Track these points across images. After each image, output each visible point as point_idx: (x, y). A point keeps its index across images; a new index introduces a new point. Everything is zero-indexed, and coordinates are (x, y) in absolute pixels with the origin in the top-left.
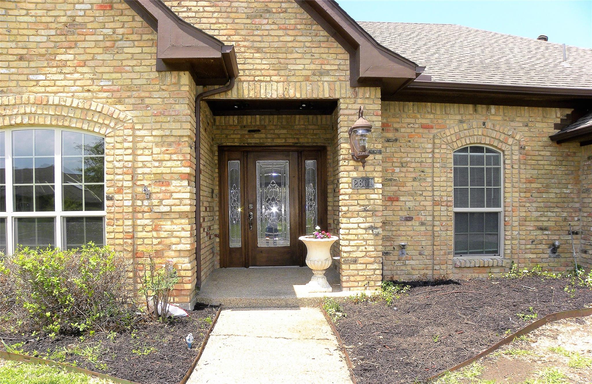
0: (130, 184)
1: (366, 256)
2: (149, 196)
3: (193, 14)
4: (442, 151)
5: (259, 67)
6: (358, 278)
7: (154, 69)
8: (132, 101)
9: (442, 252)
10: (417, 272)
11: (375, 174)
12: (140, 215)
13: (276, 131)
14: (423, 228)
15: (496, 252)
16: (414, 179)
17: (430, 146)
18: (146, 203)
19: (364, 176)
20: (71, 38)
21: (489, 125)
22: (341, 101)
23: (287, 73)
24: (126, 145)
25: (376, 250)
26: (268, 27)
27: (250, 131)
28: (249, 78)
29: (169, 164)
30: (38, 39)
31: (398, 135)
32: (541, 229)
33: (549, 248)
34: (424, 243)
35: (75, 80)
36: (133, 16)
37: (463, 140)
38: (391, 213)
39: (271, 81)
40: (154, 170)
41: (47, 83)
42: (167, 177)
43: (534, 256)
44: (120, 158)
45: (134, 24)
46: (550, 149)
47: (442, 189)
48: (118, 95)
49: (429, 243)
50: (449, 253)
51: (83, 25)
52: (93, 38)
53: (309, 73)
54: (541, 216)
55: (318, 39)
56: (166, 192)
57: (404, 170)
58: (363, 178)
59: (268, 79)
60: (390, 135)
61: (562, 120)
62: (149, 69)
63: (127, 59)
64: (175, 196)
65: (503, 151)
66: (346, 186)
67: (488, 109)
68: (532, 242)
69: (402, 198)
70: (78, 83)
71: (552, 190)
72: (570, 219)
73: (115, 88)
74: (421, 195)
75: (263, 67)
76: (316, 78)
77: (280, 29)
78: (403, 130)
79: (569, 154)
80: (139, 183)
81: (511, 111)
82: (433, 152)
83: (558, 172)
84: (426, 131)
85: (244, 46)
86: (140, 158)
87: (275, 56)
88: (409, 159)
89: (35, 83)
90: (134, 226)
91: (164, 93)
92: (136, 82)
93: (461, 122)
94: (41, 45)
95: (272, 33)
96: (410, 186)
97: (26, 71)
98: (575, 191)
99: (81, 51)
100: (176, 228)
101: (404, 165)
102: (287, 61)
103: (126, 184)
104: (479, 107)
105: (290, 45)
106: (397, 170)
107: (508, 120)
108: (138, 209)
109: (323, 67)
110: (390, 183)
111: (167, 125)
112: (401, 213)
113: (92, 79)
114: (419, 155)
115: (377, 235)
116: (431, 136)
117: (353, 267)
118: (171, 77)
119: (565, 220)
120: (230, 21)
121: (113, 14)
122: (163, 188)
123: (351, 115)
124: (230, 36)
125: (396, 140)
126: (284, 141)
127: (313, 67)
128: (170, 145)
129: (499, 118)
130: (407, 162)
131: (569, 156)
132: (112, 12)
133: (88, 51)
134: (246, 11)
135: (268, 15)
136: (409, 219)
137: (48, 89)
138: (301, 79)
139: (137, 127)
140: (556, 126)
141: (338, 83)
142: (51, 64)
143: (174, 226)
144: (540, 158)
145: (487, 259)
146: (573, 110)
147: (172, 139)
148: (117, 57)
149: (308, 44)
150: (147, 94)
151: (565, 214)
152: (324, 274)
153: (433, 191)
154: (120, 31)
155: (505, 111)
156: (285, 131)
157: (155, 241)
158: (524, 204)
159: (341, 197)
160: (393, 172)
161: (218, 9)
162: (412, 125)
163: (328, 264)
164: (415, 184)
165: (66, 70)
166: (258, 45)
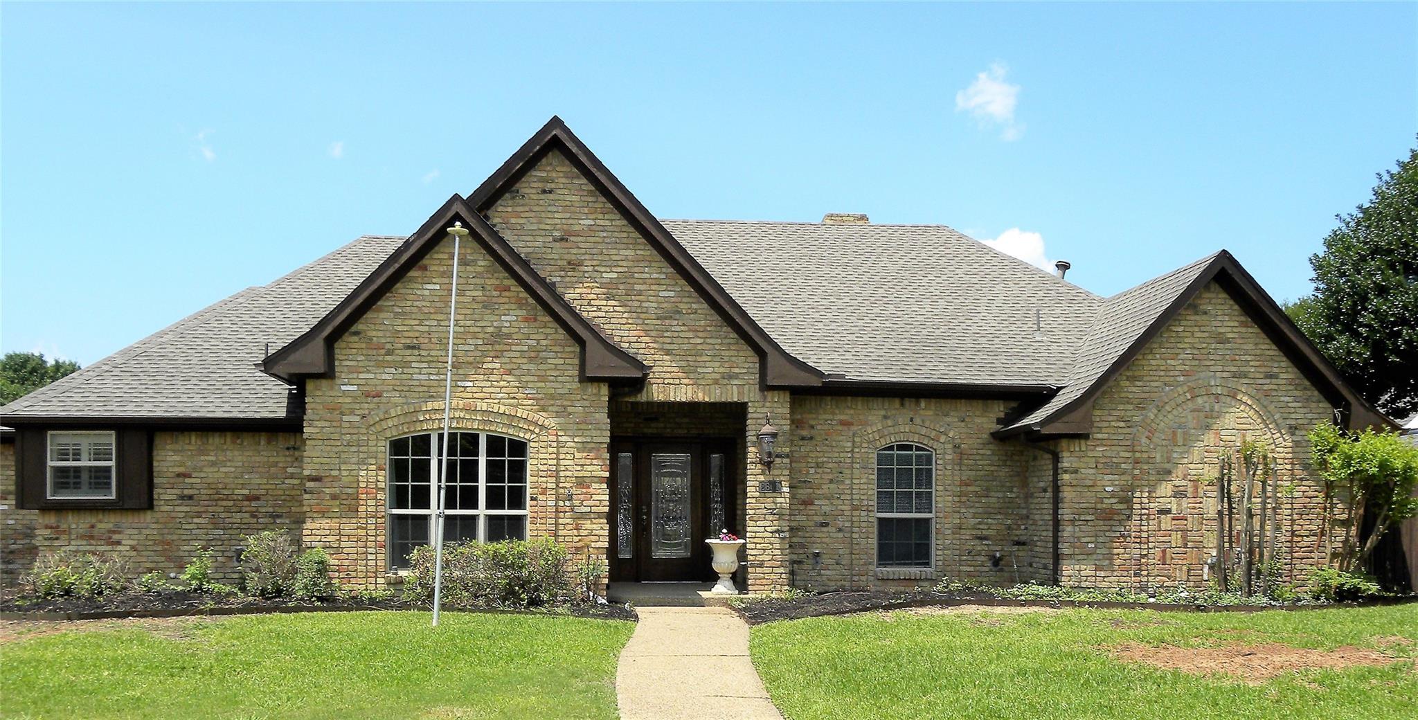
0: (554, 486)
1: (772, 559)
2: (570, 497)
3: (604, 314)
4: (862, 451)
5: (669, 369)
6: (764, 582)
7: (577, 379)
8: (555, 409)
9: (862, 562)
10: (833, 583)
11: (782, 478)
12: (561, 515)
13: (677, 420)
14: (840, 535)
15: (927, 564)
16: (831, 481)
17: (849, 444)
18: (567, 503)
19: (771, 479)
20: (497, 347)
21: (918, 421)
22: (749, 404)
23: (697, 376)
24: (551, 450)
25: (782, 554)
26: (678, 328)
27: (646, 419)
28: (659, 381)
29: (590, 468)
30: (467, 348)
31: (813, 432)
32: (981, 538)
33: (990, 560)
34: (841, 552)
35: (501, 388)
36: (556, 329)
37: (888, 438)
38: (804, 518)
39: (680, 384)
40: (576, 474)
41: (474, 390)
42: (587, 480)
43: (972, 569)
44: (545, 462)
45: (557, 336)
46: (991, 446)
47: (862, 492)
48: (542, 403)
49: (848, 551)
50: (870, 563)
51: (509, 336)
52: (518, 348)
53: (717, 376)
54: (980, 523)
55: (727, 341)
56: (586, 493)
57: (820, 470)
58: (770, 481)
59: (677, 381)
60: (805, 433)
61: (1006, 414)
62: (571, 379)
63: (551, 369)
64: (595, 497)
65: (935, 450)
66: (753, 489)
67: (918, 404)
68: (969, 553)
69: (816, 502)
70: (504, 390)
71: (992, 494)
72: (1015, 527)
73: (540, 396)
74: (838, 498)
75: (673, 369)
76: (725, 382)
77: (689, 331)
78: (819, 427)
79: (1014, 452)
80: (561, 485)
81: (946, 405)
82: (852, 451)
83: (1000, 474)
84: (846, 428)
85: (655, 348)
86: (562, 462)
87: (684, 358)
88: (825, 459)
89: (462, 389)
90: (557, 524)
91: (585, 402)
92: (559, 391)
93: (885, 417)
94: (470, 354)
95: (682, 335)
96: (826, 489)
97: (455, 377)
98: (1021, 496)
99: (507, 360)
100: (596, 527)
101: (820, 465)
102: (697, 364)
103: (550, 486)
104: (907, 402)
105: (699, 347)
106: (812, 471)
107: (940, 414)
108: (560, 509)
109: (733, 370)
110: (804, 485)
111: (588, 433)
112: (816, 518)
113: (518, 387)
114: (837, 455)
115: (784, 538)
116: (851, 434)
117: (759, 570)
118: (592, 389)
119: (1009, 528)
120: (640, 321)
121: (537, 326)
122: (584, 490)
123: (760, 419)
124: (639, 337)
125: (811, 438)
126: (686, 431)
127: (722, 370)
128: (590, 451)
129: (931, 413)
130: (823, 462)
131: (1014, 454)
132: (536, 324)
133: (514, 360)
134: (656, 311)
135: (677, 316)
136: (825, 524)
137: (475, 395)
138: (710, 382)
139: (560, 433)
140: (999, 421)
141: (747, 386)
142: (478, 372)
143: (594, 526)
144: (978, 457)
145: (915, 571)
146: (1020, 402)
147: (593, 445)
148: (541, 367)
149: (717, 347)
150: (569, 403)
151: (1009, 522)
152: (731, 578)
153: (852, 494)
154: (544, 342)
155: (938, 405)
156: (686, 420)
157: (576, 539)
158: (958, 509)
159: (748, 500)
160: (808, 472)
161: (628, 309)
162: (829, 421)
163: (734, 568)
164: (832, 486)
165: (492, 378)
166: (668, 347)
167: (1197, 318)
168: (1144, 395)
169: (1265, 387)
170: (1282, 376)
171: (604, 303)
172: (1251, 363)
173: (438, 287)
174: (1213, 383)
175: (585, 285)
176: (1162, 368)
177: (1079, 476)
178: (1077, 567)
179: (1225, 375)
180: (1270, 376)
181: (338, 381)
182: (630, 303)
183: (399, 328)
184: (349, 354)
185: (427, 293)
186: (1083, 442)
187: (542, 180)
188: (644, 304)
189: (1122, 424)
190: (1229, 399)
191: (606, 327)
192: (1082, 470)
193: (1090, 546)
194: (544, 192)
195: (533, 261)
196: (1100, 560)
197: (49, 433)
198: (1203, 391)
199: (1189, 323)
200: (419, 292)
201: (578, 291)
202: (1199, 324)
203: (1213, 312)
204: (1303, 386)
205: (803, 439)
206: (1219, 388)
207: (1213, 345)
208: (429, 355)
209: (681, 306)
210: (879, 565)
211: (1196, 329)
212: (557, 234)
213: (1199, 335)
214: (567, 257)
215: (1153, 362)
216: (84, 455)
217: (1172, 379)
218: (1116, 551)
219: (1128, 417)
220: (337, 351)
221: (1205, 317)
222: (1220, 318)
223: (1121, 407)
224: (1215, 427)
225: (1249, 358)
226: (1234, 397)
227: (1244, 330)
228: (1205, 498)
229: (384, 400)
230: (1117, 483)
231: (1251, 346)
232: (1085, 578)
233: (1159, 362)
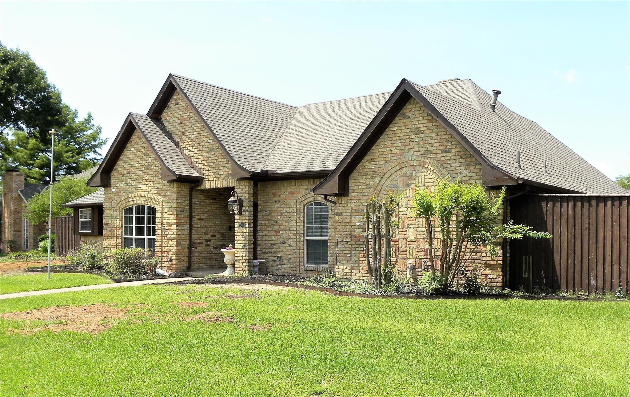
0: (160, 226)
1: (243, 259)
2: (166, 231)
3: (191, 153)
5: (210, 174)
6: (240, 269)
7: (168, 184)
8: (162, 194)
10: (287, 271)
11: (246, 221)
12: (163, 238)
14: (290, 248)
16: (286, 222)
17: (293, 204)
18: (165, 233)
19: (242, 221)
20: (148, 171)
23: (218, 176)
24: (160, 211)
25: (246, 256)
26: (213, 156)
28: (207, 179)
29: (171, 219)
30: (140, 172)
31: (280, 198)
34: (290, 256)
35: (149, 187)
38: (276, 239)
39: (214, 180)
40: (168, 221)
41: (142, 188)
42: (170, 224)
44: (158, 216)
47: (297, 227)
51: (151, 166)
52: (153, 170)
53: (225, 175)
57: (282, 217)
58: (241, 223)
59: (213, 179)
60: (276, 199)
62: (166, 184)
64: (172, 231)
66: (237, 226)
69: (281, 232)
73: (158, 189)
74: (289, 230)
76: (227, 178)
77: (217, 156)
78: (282, 196)
80: (163, 226)
84: (291, 196)
85: (206, 165)
86: (164, 216)
87: (215, 169)
88: (284, 211)
89: (139, 188)
90: (162, 242)
91: (170, 191)
92: (163, 187)
93: (307, 190)
94: (141, 174)
95: (214, 158)
97: (138, 184)
99: (150, 176)
100: (172, 243)
102: (219, 171)
105: (219, 163)
106: (279, 217)
108: (163, 236)
110: (275, 224)
111: (171, 204)
112: (280, 239)
113: (153, 186)
114: (288, 209)
115: (246, 249)
116: (293, 198)
117: (238, 263)
118: (172, 186)
120: (202, 154)
122: (169, 228)
124: (202, 161)
125: (279, 201)
127: (226, 173)
128: (172, 211)
130: (283, 213)
133: (152, 176)
134: (207, 149)
135: (213, 150)
136: (284, 243)
137: (143, 191)
138: (222, 179)
139: (164, 204)
141: (234, 179)
142: (143, 181)
145: (320, 267)
147: (172, 209)
148: (159, 177)
149: (225, 162)
150: (166, 192)
152: (230, 267)
154: (160, 167)
157: (167, 248)
162: (285, 193)
164: (287, 224)
165: (147, 183)
166: (210, 164)
167: (405, 121)
168: (377, 170)
169: (442, 159)
170: (453, 150)
171: (191, 148)
172: (435, 145)
173: (134, 149)
174: (410, 159)
175: (187, 141)
176: (384, 153)
177: (342, 217)
178: (341, 267)
179: (419, 153)
180: (446, 151)
181: (111, 188)
182: (199, 147)
183: (125, 166)
184: (114, 177)
185: (131, 152)
186: (345, 198)
187: (176, 100)
188: (203, 147)
189: (364, 187)
190: (421, 168)
191: (192, 158)
192: (344, 213)
193: (348, 255)
194: (176, 104)
195: (173, 134)
196: (353, 263)
197: (80, 209)
198: (406, 164)
199: (400, 125)
200: (129, 152)
201: (185, 144)
202: (405, 125)
203: (413, 116)
204: (466, 156)
205: (276, 202)
206: (415, 162)
207: (413, 136)
208: (132, 176)
209: (214, 146)
210: (308, 263)
211: (403, 128)
212: (179, 121)
213: (405, 131)
214: (182, 130)
215: (380, 150)
216: (88, 217)
217: (390, 159)
218: (361, 259)
219: (368, 182)
220: (111, 177)
221: (408, 120)
222: (417, 119)
223: (364, 177)
224: (413, 185)
225: (433, 141)
226: (423, 166)
227: (430, 124)
228: (408, 229)
229: (121, 194)
230: (362, 220)
231: (434, 134)
232: (346, 273)
233: (383, 150)
